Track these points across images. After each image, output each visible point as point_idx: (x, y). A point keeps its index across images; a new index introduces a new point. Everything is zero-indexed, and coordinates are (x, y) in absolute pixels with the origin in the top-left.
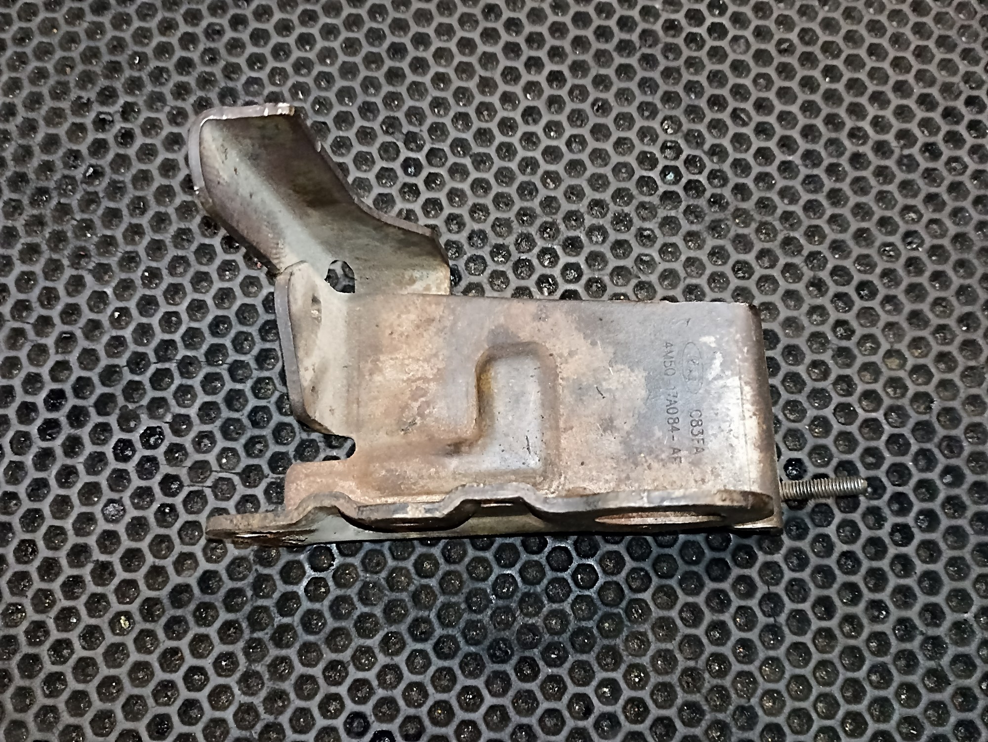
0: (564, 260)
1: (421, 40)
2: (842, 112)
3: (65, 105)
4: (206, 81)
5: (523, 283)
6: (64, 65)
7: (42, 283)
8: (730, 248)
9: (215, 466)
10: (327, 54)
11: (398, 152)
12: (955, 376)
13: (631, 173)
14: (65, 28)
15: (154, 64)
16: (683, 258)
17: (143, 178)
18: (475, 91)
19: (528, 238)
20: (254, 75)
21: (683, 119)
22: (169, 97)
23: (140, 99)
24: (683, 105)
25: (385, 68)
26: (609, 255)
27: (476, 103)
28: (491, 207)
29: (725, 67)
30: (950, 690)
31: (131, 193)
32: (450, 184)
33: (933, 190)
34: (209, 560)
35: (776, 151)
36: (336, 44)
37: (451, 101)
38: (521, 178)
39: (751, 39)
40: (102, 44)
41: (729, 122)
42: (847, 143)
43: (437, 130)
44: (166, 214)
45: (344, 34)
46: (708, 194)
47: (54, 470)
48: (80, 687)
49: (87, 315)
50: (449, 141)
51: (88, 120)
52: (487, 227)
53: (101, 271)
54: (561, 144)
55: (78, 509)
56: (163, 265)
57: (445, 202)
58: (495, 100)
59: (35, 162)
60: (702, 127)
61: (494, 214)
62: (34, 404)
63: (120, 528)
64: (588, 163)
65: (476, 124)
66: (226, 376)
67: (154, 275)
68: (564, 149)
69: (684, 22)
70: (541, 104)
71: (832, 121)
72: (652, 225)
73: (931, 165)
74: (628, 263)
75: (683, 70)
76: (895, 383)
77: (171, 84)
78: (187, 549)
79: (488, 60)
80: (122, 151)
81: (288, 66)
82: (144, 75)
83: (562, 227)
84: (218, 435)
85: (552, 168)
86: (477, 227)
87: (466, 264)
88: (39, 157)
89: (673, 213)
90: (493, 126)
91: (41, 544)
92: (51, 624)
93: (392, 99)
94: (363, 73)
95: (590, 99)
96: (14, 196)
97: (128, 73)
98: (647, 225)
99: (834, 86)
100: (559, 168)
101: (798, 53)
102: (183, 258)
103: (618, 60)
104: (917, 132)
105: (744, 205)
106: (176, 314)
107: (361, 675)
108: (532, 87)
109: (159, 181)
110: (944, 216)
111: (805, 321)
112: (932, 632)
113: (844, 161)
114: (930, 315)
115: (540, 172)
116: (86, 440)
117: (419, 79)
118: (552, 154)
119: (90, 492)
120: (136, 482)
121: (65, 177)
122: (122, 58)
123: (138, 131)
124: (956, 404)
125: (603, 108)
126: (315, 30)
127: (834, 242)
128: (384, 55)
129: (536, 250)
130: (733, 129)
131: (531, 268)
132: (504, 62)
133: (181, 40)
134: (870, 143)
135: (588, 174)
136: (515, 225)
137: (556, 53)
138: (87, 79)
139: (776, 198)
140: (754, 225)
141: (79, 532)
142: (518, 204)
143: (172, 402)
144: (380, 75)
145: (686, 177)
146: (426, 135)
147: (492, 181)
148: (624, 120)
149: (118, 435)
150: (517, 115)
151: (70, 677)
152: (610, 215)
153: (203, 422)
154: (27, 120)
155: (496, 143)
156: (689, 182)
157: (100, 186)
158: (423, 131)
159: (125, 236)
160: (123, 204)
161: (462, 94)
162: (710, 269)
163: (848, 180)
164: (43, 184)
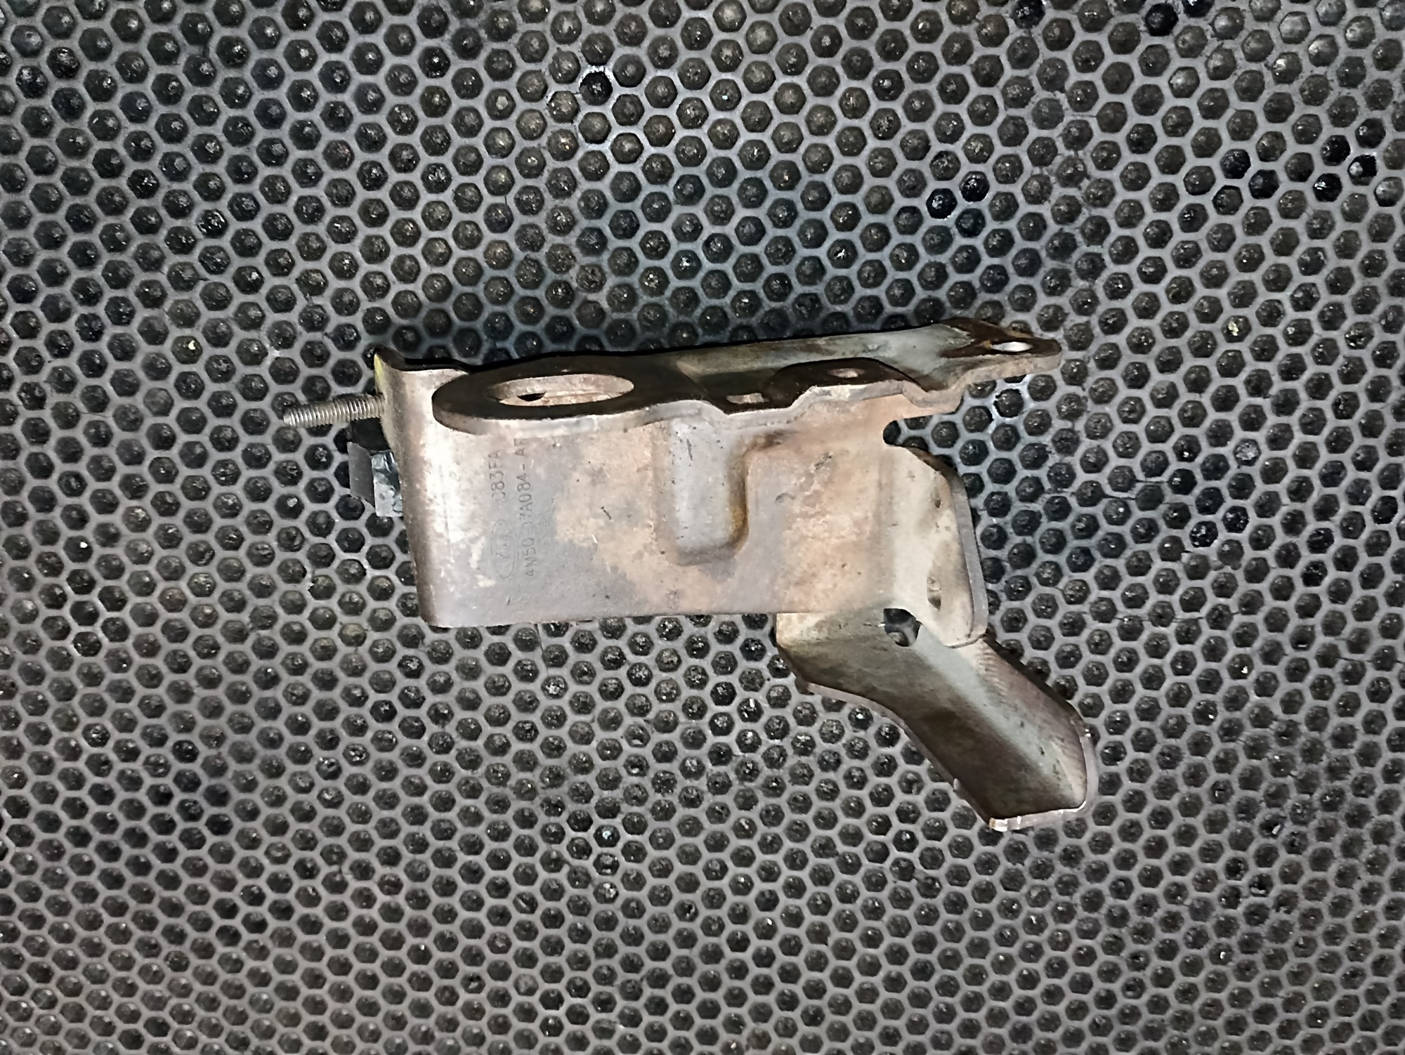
0: (730, 740)
1: (895, 983)
2: (409, 912)
3: (1305, 904)
4: (1143, 933)
5: (778, 712)
6: (1306, 947)
7: (1330, 704)
8: (540, 756)
9: (1133, 504)
10: (1004, 966)
11: (922, 858)
12: (283, 617)
13: (652, 839)
14: (1305, 989)
15: (1203, 952)
16: (594, 744)
17: (1215, 824)
18: (832, 927)
19: (772, 763)
20: (1088, 942)
21: (592, 900)
22: (1186, 915)
23: (1219, 912)
24: (592, 916)
25: (937, 951)
26: (679, 746)
27: (832, 914)
28: (814, 797)
29: (543, 960)
30: (296, 273)
31: (1229, 808)
32: (860, 823)
33: (304, 826)
34: (1138, 400)
35: (486, 867)
36: (993, 978)
37: (860, 916)
38: (779, 830)
39: (513, 992)
40: (1263, 974)
41: (539, 898)
42: (404, 878)
43: (876, 883)
44: (1189, 784)
45: (983, 989)
46: (565, 815)
47: (1314, 497)
48: (1283, 260)
49: (1279, 670)
50: (862, 871)
51: (1278, 888)
52: (819, 775)
53: (1262, 718)
54: (733, 869)
55: (1287, 454)
56: (1193, 728)
57: (868, 803)
58: (809, 918)
59: (1338, 839)
60: (571, 891)
61: (810, 789)
62: (1339, 568)
63: (1239, 434)
64: (703, 849)
65: (831, 890)
66: (1120, 606)
67: (1203, 715)
68: (730, 864)
69: (591, 1010)
70: (756, 914)
71: (420, 901)
72: (629, 780)
73: (307, 854)
74: (657, 737)
75: (592, 955)
76: (353, 608)
77: (1184, 929)
78: (1163, 412)
79: (817, 963)
80: (1240, 854)
81: (1049, 953)
82: (1215, 939)
83: (732, 776)
84: (1129, 538)
85: (744, 842)
86: (831, 775)
87: (842, 732)
88: (1335, 844)
89: (606, 793)
90: (811, 889)
91: (1329, 415)
92: (1317, 328)
93: (929, 917)
94: (961, 947)
95: (699, 920)
96: (1362, 800)
97: (1233, 941)
98: (636, 780)
99: (417, 941)
100: (735, 843)
101: (459, 976)
102: (1170, 736)
103: (667, 965)
104: (322, 891)
105: (524, 804)
106: (1177, 673)
107: (965, 277)
108: (767, 932)
109: (1198, 821)
110: (293, 797)
111: (455, 676)
112: (317, 336)
113: (407, 856)
114: (311, 686)
115: (757, 837)
116: (1279, 531)
117: (898, 940)
118: (744, 858)
119: (1274, 473)
120: (1222, 484)
121: (1305, 823)
122: (1239, 957)
123: (1222, 876)
124: (283, 587)
125: (685, 911)
126: (1018, 993)
127: (420, 766)
128: (938, 967)
129: (762, 749)
130: (535, 890)
131: (768, 729)
132: (799, 960)
133: (1172, 979)
134: (377, 877)
135: (702, 836)
136: (787, 778)
137: (739, 971)
138: (1280, 933)
139: (486, 813)
140: (512, 782)
141: (1287, 428)
142: (782, 801)
143: (1181, 575)
144: (943, 945)
145: (589, 835)
146: (890, 877)
147: (812, 826)
148: (660, 898)
149: (1243, 537)
150: (784, 901)
151: (1295, 270)
152: (678, 790)
153: (1146, 553)
154: (1349, 886)
155: (808, 869)
156: (585, 829)
157: (1264, 814)
158: (892, 883)
159: (1236, 758)
160: (1239, 794)
161: (847, 923)
162: (563, 732)
163: (402, 835)
164: (1331, 815)
